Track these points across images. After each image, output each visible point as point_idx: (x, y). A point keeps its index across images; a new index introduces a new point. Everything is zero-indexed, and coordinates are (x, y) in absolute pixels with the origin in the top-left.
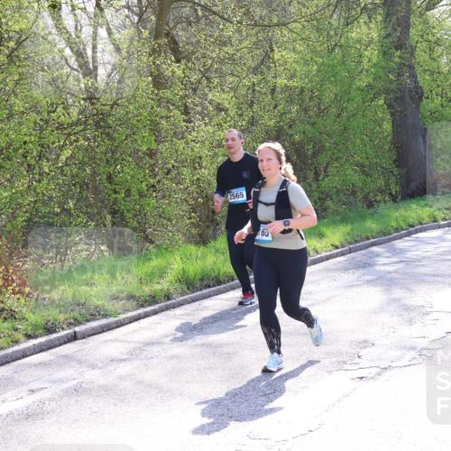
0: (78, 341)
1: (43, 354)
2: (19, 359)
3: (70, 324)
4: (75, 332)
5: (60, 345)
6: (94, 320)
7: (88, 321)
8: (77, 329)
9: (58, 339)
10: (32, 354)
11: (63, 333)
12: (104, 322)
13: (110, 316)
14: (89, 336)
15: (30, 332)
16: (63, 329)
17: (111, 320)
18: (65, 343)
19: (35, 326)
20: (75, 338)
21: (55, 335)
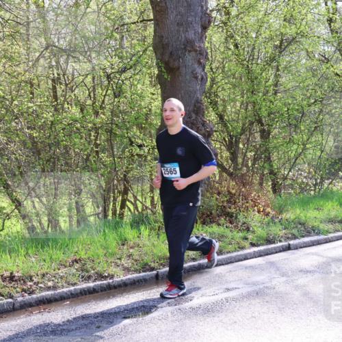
0: (290, 252)
1: (260, 259)
2: (242, 260)
3: (288, 238)
4: (289, 244)
5: (276, 252)
6: (308, 236)
7: (303, 237)
8: (292, 242)
9: (275, 248)
10: (253, 258)
11: (279, 244)
12: (315, 238)
13: (323, 234)
14: (301, 248)
15: (254, 242)
16: (280, 241)
17: (322, 237)
18: (280, 251)
19: (259, 238)
20: (288, 248)
21: (273, 246)
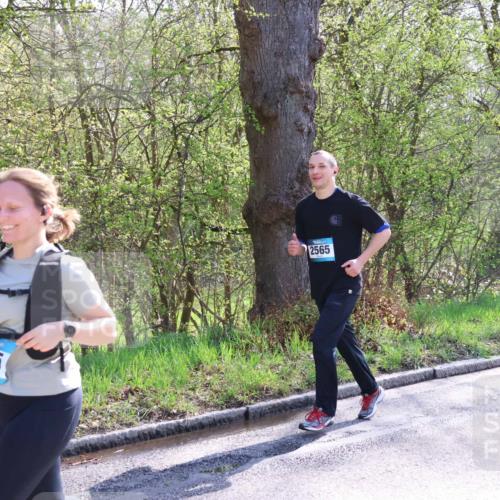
0: (435, 381)
3: (433, 361)
4: (435, 371)
5: (416, 382)
6: (461, 359)
7: (454, 360)
8: (438, 368)
9: (414, 376)
11: (420, 370)
12: (471, 362)
13: (482, 356)
14: (452, 375)
15: (384, 367)
16: (422, 366)
17: (481, 360)
18: (422, 380)
19: (392, 361)
20: (433, 376)
21: (411, 372)
